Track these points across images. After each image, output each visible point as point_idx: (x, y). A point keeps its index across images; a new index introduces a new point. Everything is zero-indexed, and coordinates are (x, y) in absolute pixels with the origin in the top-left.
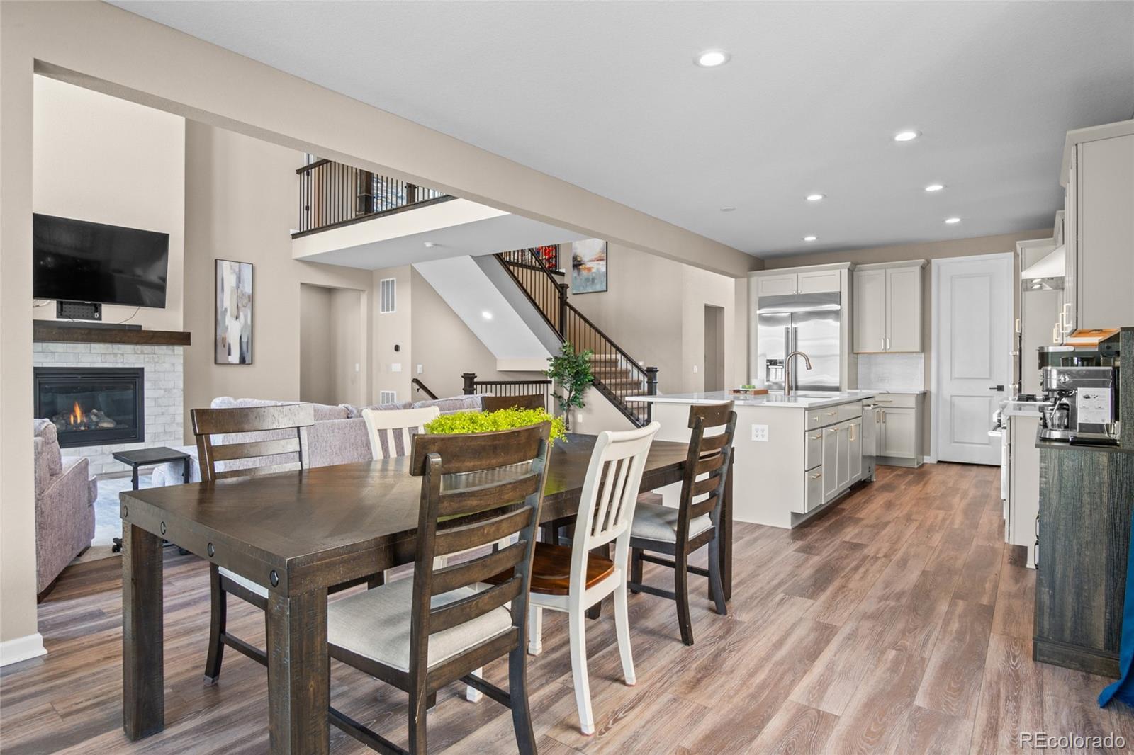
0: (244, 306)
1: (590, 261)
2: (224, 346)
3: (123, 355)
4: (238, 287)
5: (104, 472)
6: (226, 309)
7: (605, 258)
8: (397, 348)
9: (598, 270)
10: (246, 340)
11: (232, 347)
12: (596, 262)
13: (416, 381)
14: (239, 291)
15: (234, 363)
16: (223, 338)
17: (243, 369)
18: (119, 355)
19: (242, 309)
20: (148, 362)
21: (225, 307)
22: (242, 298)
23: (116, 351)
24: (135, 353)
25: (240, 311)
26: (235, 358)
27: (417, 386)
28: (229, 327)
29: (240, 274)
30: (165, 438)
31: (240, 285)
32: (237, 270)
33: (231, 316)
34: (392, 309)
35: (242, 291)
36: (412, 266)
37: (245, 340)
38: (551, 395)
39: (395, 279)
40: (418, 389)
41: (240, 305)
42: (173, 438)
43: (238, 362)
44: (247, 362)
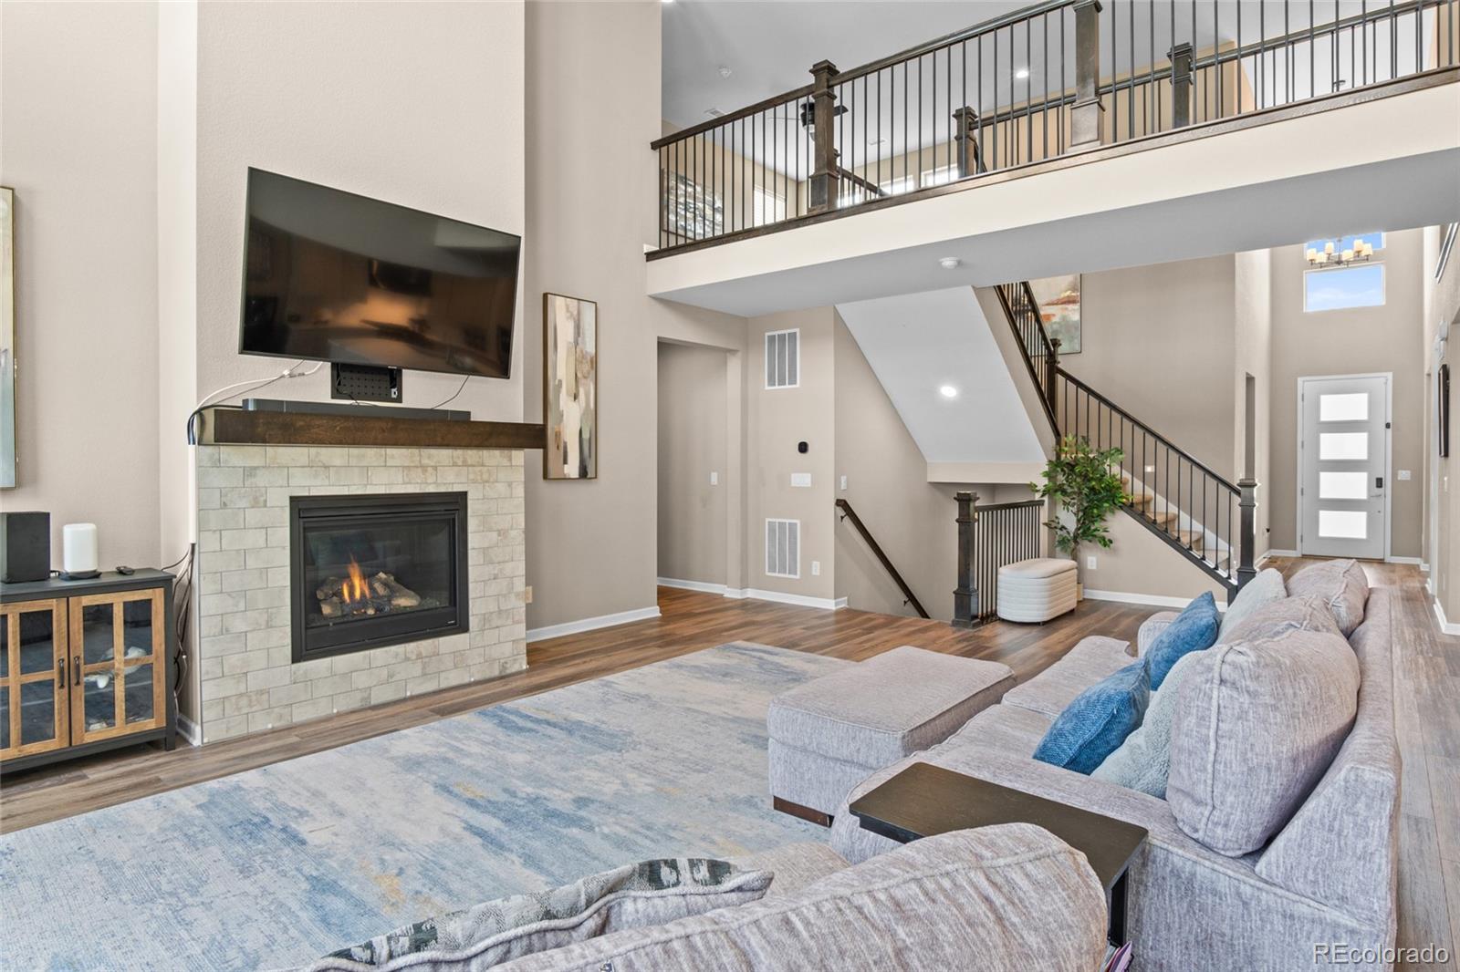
0: (585, 377)
1: (1048, 304)
2: (558, 447)
3: (435, 468)
4: (576, 343)
5: (408, 694)
6: (560, 381)
7: (1079, 299)
8: (803, 448)
9: (1064, 318)
10: (588, 436)
11: (569, 450)
12: (1060, 306)
13: (842, 504)
14: (578, 350)
15: (572, 477)
16: (556, 433)
17: (584, 488)
18: (430, 469)
19: (582, 381)
20: (474, 481)
21: (558, 377)
22: (582, 362)
23: (425, 461)
24: (455, 465)
25: (580, 385)
26: (572, 469)
27: (841, 512)
28: (565, 413)
29: (579, 320)
30: (499, 623)
31: (580, 339)
32: (575, 313)
33: (568, 394)
34: (793, 381)
35: (582, 351)
36: (835, 307)
37: (586, 436)
38: (1045, 524)
39: (797, 330)
40: (842, 518)
41: (579, 375)
42: (510, 622)
43: (577, 476)
44: (589, 476)
